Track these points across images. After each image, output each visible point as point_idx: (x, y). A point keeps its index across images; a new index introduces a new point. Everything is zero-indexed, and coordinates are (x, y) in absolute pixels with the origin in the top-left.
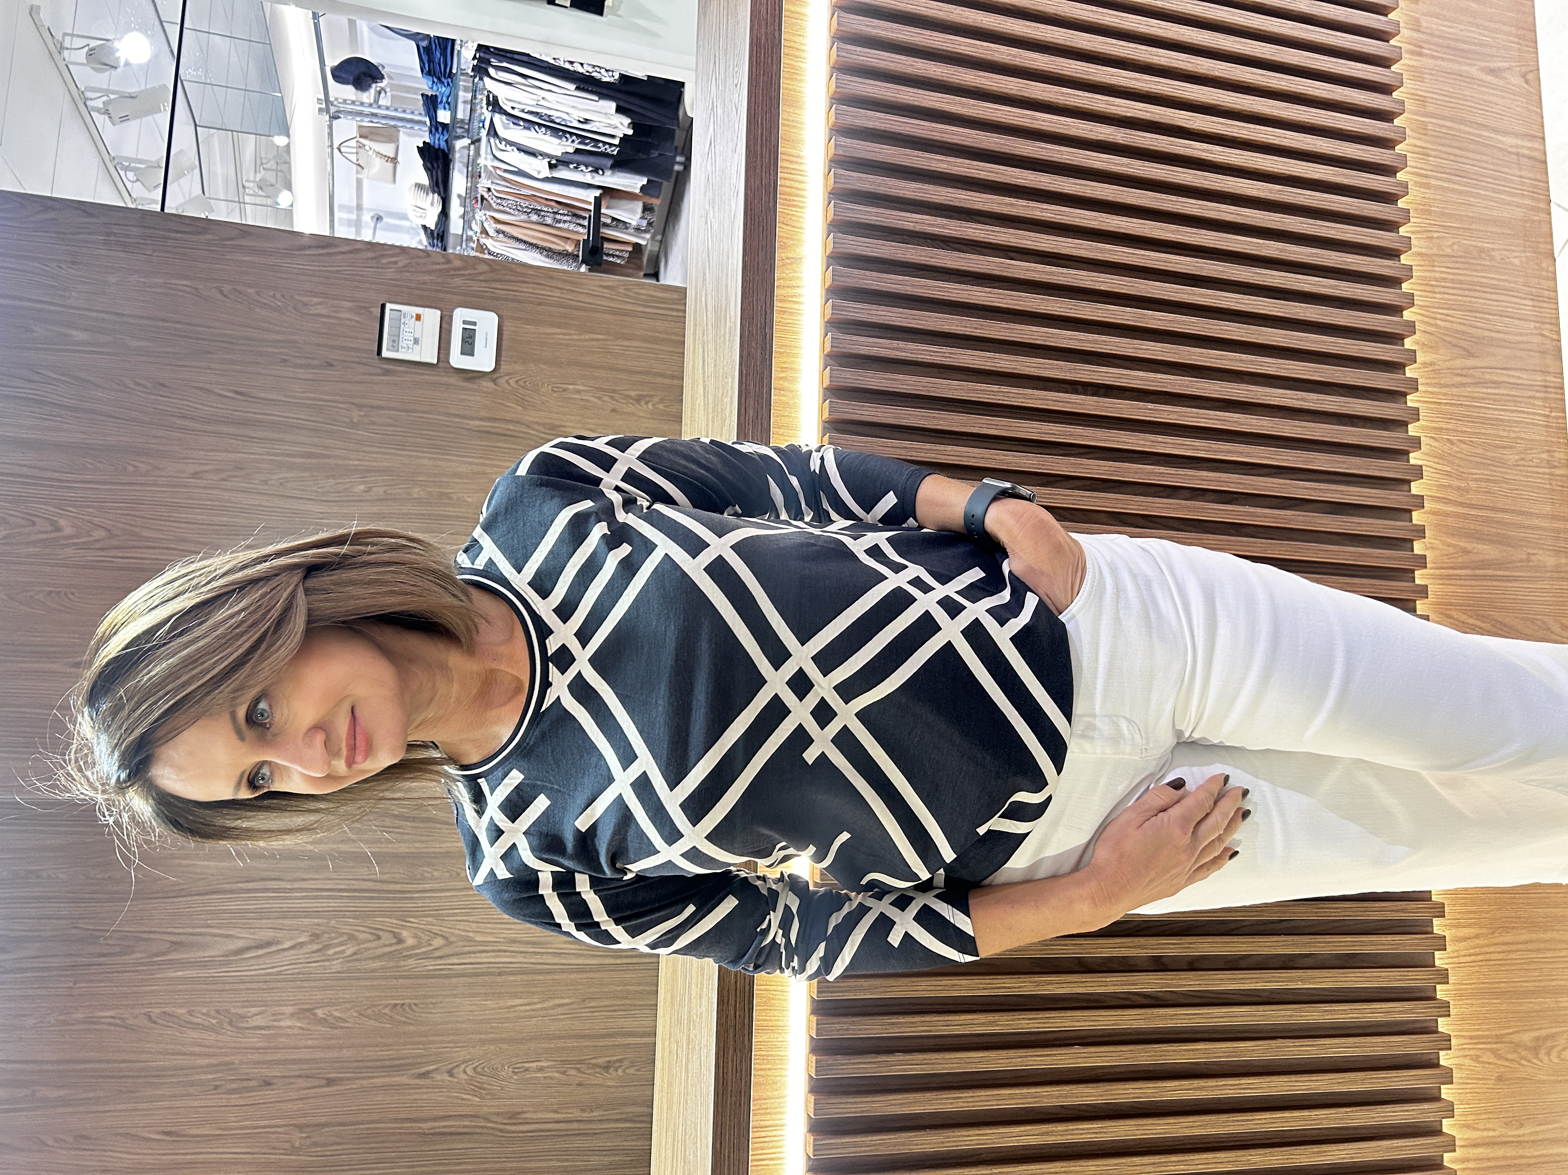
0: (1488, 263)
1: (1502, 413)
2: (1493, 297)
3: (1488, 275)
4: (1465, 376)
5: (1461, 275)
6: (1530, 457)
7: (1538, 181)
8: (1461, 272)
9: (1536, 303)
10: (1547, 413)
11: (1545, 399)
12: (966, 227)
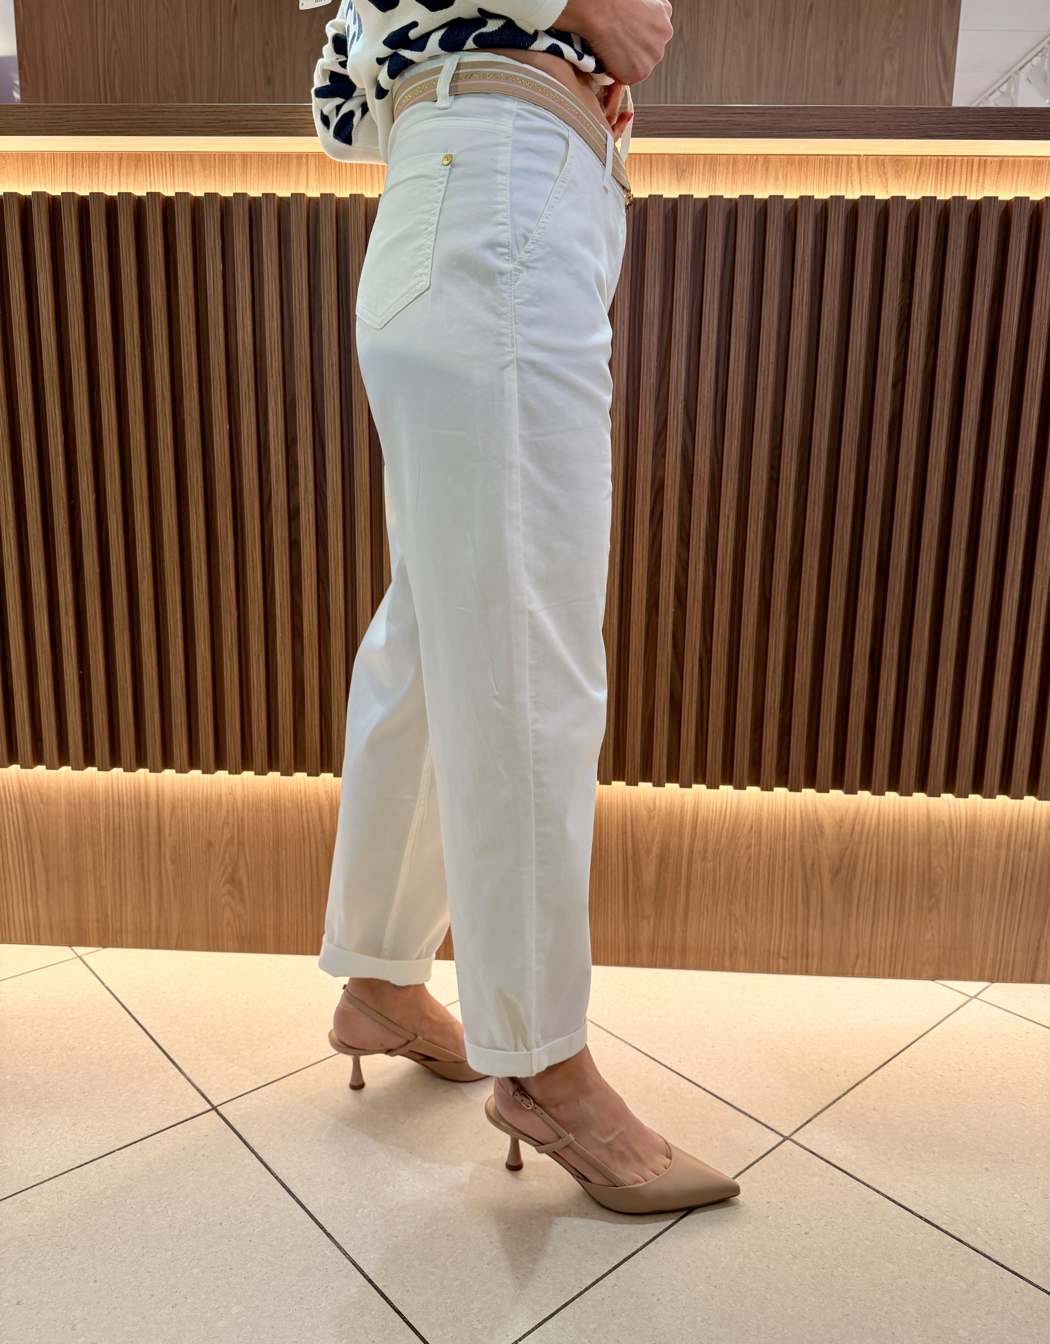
0: (925, 904)
1: (779, 905)
2: (892, 908)
3: (913, 903)
4: (813, 869)
5: (912, 874)
6: (739, 930)
7: (1013, 970)
8: (915, 874)
9: (888, 953)
10: (782, 954)
11: (795, 953)
12: (921, 329)
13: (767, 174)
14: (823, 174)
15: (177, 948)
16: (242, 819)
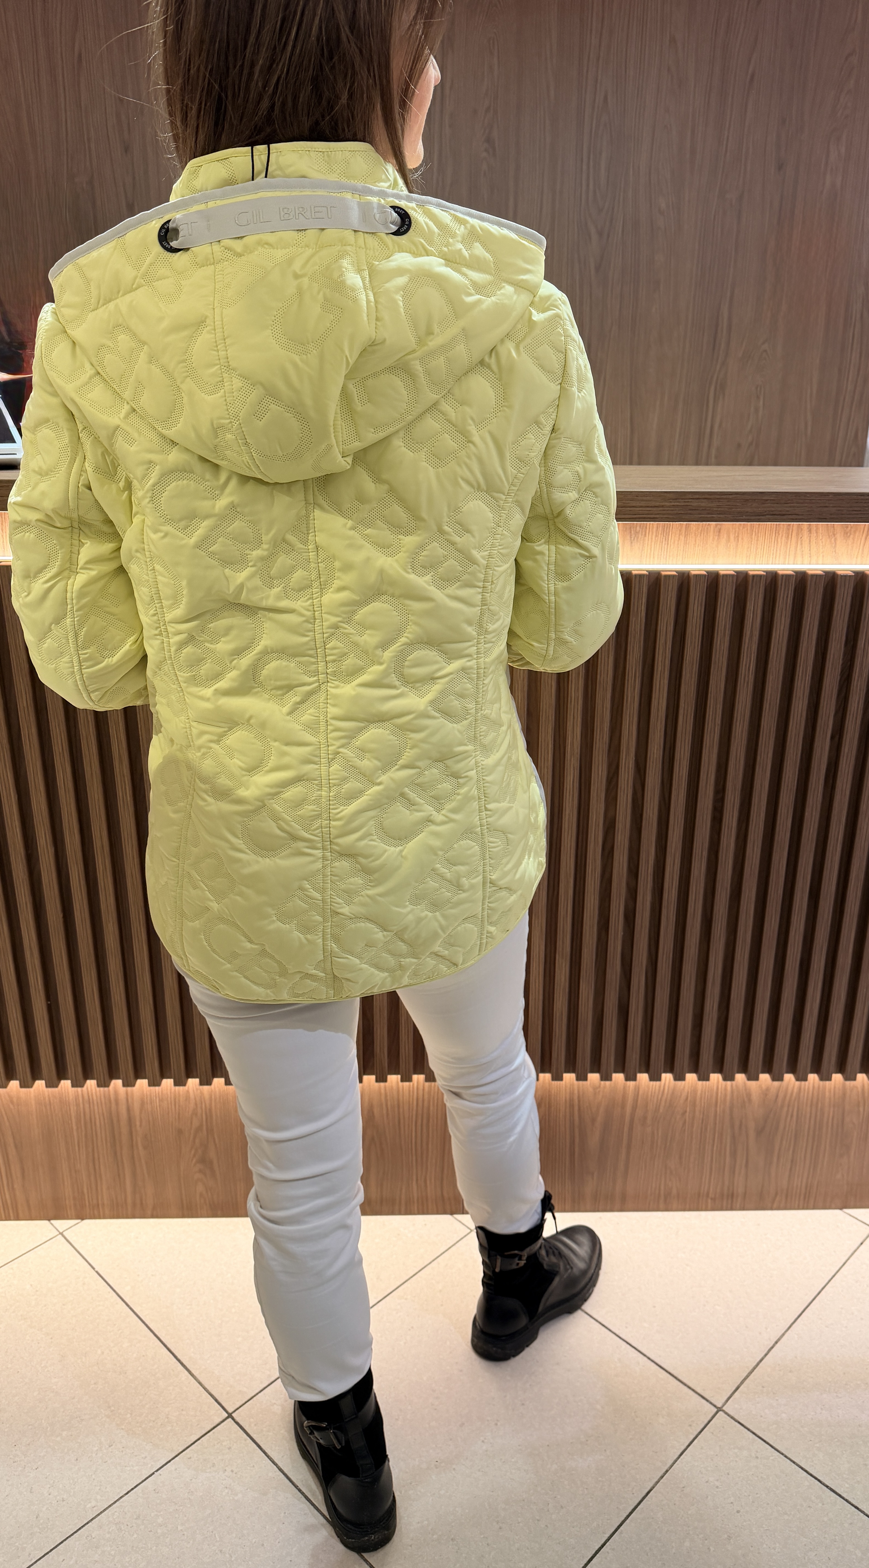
0: (838, 1151)
2: (808, 1156)
3: (828, 1152)
4: (741, 1129)
6: (674, 1179)
8: (830, 1132)
9: (804, 1188)
10: (711, 1196)
11: (723, 1195)
12: (860, 694)
13: (719, 536)
14: (774, 535)
15: (152, 1216)
16: (210, 1110)
